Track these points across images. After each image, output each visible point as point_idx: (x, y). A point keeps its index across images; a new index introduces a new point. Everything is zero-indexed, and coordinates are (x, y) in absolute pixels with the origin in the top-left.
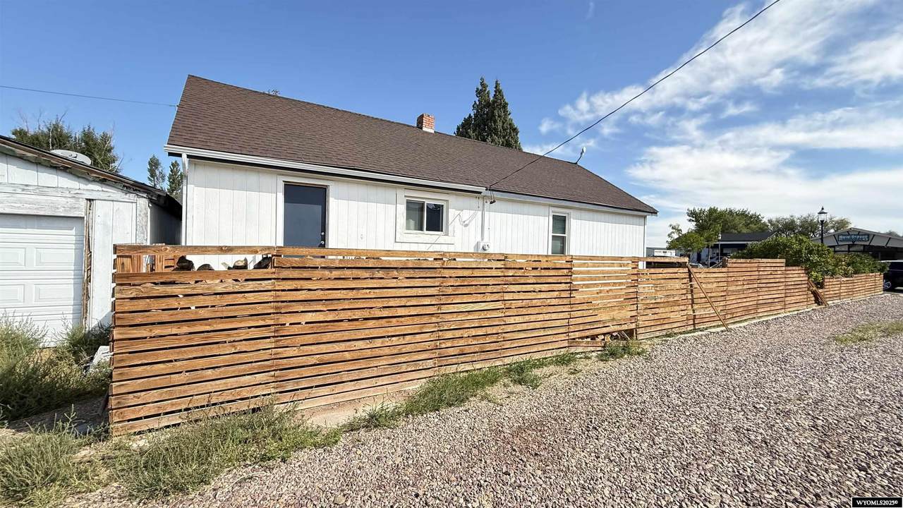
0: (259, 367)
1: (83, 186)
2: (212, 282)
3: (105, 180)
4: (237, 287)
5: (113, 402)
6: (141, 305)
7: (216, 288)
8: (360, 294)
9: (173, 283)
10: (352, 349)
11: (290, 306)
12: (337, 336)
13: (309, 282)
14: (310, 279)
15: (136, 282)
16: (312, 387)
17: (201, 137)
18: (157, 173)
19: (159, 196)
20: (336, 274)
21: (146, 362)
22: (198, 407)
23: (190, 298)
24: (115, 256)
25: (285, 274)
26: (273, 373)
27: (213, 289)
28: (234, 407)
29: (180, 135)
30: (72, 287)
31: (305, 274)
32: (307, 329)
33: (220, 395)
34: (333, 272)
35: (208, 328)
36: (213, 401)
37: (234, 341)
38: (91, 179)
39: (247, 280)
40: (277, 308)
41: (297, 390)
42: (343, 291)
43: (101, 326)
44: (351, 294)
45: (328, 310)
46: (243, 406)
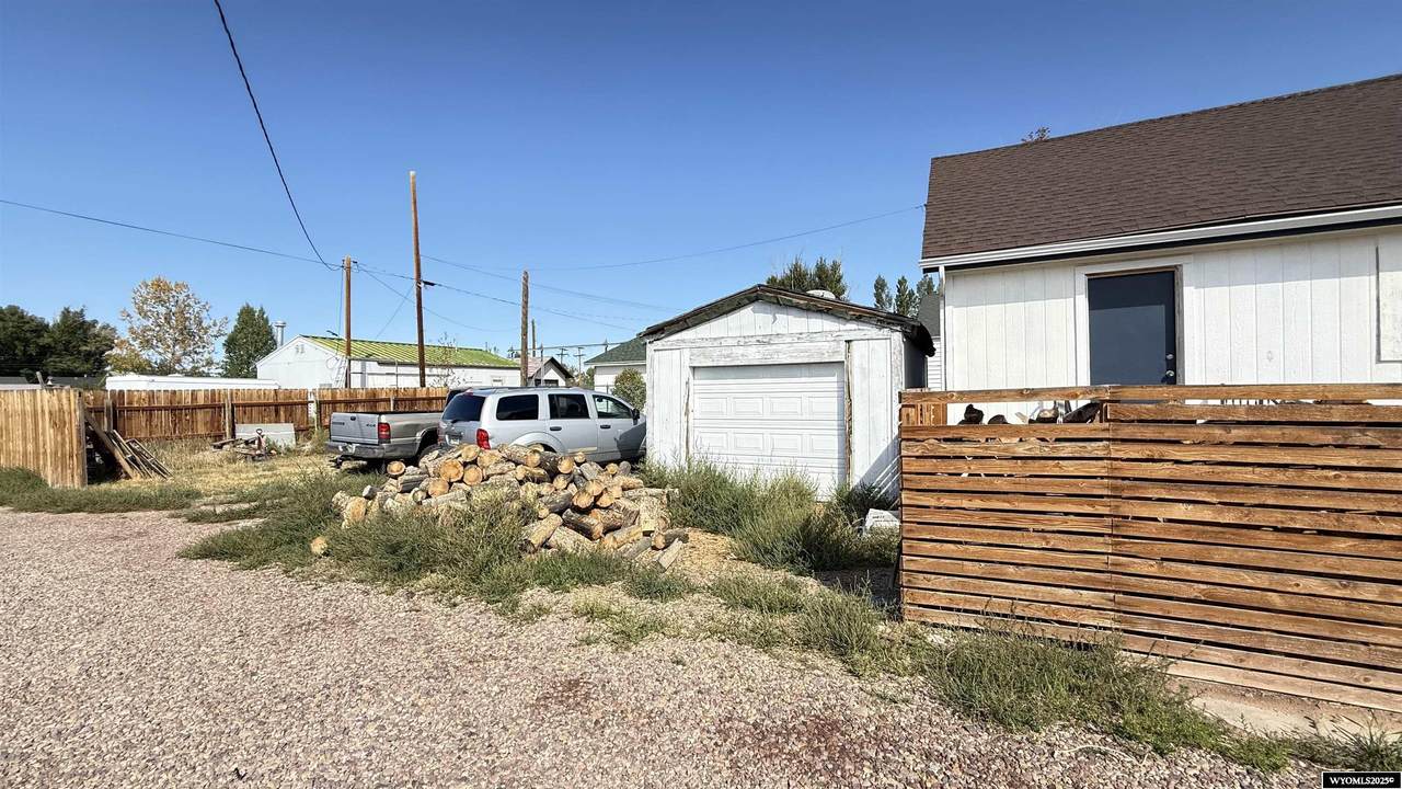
0: (1087, 580)
1: (842, 327)
2: (1008, 441)
3: (860, 317)
4: (1047, 449)
5: (904, 579)
6: (928, 465)
7: (1016, 449)
8: (1307, 478)
9: (960, 440)
10: (1289, 589)
11: (1141, 488)
12: (1251, 556)
13: (1176, 448)
14: (1178, 442)
15: (921, 438)
16: (1197, 641)
17: (959, 238)
18: (884, 296)
19: (913, 326)
20: (1238, 434)
21: (935, 537)
22: (998, 615)
23: (983, 461)
24: (900, 406)
25: (1127, 431)
26: (1112, 595)
27: (1011, 450)
28: (1050, 631)
29: (935, 242)
30: (836, 439)
31: (1169, 433)
32: (1176, 532)
33: (1027, 606)
34: (1233, 431)
35: (1006, 506)
36: (1018, 612)
37: (1043, 531)
38: (848, 318)
39: (1058, 440)
40: (1114, 488)
41: (1162, 637)
42: (1258, 470)
43: (863, 486)
44: (1281, 477)
45: (1220, 503)
46: (1065, 634)
